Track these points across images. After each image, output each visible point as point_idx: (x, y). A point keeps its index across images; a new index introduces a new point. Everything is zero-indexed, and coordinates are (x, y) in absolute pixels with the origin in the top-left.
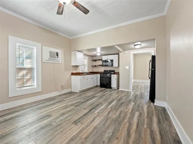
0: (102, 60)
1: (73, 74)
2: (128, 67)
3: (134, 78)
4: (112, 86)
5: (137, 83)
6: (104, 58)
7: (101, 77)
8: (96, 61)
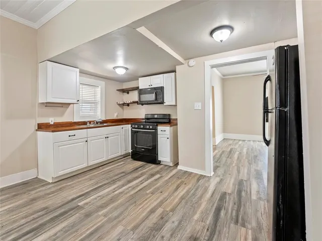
0: (138, 88)
1: (41, 127)
2: (200, 104)
3: (225, 130)
4: (160, 158)
5: (231, 142)
6: (144, 83)
7: (133, 133)
8: (128, 93)
